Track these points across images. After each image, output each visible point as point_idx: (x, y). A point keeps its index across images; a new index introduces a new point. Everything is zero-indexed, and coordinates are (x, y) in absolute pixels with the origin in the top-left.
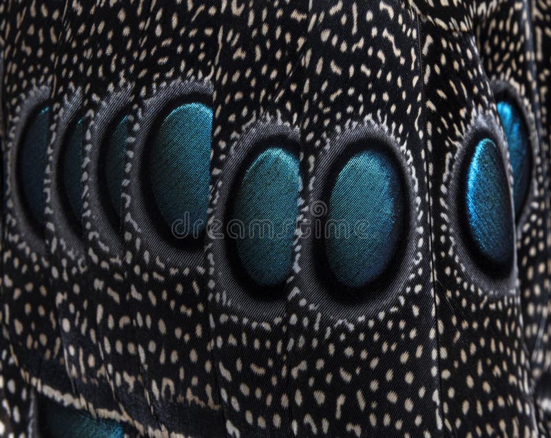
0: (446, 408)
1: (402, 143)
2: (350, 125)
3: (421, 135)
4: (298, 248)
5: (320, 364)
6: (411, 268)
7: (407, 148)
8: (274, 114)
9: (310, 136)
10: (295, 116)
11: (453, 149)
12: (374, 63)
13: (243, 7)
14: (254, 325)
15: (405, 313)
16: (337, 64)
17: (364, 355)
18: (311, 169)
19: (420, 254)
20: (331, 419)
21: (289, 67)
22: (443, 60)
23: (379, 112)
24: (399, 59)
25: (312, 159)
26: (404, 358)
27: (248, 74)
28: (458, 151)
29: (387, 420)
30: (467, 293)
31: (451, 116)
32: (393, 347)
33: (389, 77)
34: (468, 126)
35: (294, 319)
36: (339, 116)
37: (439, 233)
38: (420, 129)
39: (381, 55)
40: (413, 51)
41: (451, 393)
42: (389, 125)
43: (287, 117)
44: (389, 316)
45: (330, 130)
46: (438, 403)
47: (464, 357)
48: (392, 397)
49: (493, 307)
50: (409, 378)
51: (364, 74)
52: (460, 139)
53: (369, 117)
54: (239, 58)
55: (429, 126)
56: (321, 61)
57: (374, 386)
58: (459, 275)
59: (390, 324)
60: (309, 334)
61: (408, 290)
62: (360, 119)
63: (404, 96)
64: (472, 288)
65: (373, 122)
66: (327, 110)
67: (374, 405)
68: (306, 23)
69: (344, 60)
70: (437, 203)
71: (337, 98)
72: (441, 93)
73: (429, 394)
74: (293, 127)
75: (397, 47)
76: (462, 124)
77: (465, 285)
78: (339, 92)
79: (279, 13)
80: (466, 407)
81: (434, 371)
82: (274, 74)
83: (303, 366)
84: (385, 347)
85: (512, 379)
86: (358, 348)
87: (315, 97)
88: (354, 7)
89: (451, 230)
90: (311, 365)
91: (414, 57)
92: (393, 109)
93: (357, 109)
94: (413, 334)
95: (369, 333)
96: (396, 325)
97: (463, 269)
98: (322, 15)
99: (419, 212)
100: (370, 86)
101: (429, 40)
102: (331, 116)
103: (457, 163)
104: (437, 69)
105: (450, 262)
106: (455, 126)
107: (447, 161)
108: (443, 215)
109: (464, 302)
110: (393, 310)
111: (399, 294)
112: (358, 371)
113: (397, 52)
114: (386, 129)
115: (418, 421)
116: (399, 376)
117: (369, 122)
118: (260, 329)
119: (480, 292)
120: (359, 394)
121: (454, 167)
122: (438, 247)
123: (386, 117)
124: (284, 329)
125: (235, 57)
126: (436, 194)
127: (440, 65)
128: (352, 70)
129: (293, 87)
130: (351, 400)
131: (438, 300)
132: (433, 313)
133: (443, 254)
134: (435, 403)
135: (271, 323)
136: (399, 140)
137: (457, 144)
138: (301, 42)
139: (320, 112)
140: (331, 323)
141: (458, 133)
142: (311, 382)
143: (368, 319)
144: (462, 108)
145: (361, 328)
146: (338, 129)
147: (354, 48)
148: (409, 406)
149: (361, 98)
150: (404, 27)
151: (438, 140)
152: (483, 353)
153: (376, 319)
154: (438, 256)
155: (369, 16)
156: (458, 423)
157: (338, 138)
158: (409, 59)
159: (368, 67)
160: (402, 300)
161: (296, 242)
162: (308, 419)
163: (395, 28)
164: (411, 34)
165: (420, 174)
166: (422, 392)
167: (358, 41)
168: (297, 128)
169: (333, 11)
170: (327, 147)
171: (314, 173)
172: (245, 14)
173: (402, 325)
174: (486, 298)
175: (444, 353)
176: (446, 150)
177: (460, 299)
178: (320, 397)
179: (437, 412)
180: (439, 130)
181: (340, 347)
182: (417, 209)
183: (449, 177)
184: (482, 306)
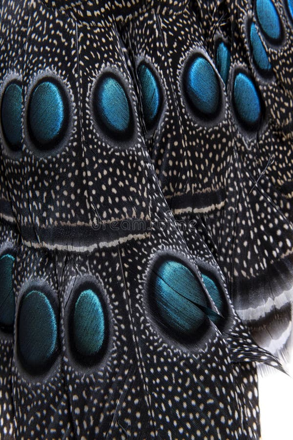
0: (91, 199)
1: (64, 79)
2: (40, 72)
3: (76, 76)
4: (23, 127)
5: (36, 178)
6: (71, 134)
7: (67, 81)
8: (13, 70)
9: (26, 78)
10: (21, 70)
11: (91, 82)
12: (52, 45)
13: (6, 28)
14: (14, 162)
15: (69, 155)
16: (37, 47)
17: (52, 174)
18: (25, 92)
19: (75, 128)
20: (42, 203)
21: (20, 51)
22: (88, 43)
23: (53, 66)
24: (64, 43)
25: (26, 88)
26: (70, 175)
27: (5, 55)
28: (94, 82)
29: (63, 203)
30: (101, 147)
31: (91, 67)
32: (65, 170)
33: (58, 51)
34: (99, 71)
35: (25, 159)
36: (35, 69)
37: (85, 119)
38: (76, 73)
39: (55, 42)
40: (72, 40)
41: (94, 192)
42: (57, 71)
43: (18, 71)
44: (61, 156)
45: (32, 75)
46: (87, 196)
47: (100, 176)
48: (65, 193)
49: (118, 154)
50: (72, 184)
51: (47, 50)
52: (95, 77)
53: (48, 68)
54: (3, 50)
55: (81, 72)
56: (31, 47)
57: (58, 188)
58: (95, 138)
59: (62, 160)
60: (31, 165)
61: (70, 144)
62: (44, 69)
63: (66, 58)
64: (104, 144)
65: (49, 70)
66: (31, 67)
67: (58, 197)
68: (26, 32)
69: (39, 45)
70: (84, 105)
71: (35, 61)
72: (86, 58)
73: (82, 192)
74: (19, 75)
75: (64, 38)
76: (96, 70)
77: (99, 143)
78: (36, 59)
79: (17, 29)
80: (102, 199)
81: (84, 182)
82: (14, 54)
83: (31, 180)
84: (61, 170)
85: (132, 189)
86: (50, 171)
87: (28, 62)
88: (45, 23)
89: (91, 118)
90: (33, 179)
91: (73, 42)
92: (60, 64)
93: (43, 65)
94: (73, 164)
95: (54, 164)
96: (65, 160)
97: (98, 135)
98: (33, 28)
99: (74, 110)
100: (49, 55)
101: (82, 35)
102: (33, 69)
103: (93, 87)
104: (85, 47)
105: (91, 132)
106: (93, 71)
107: (89, 87)
108: (87, 111)
109: (99, 151)
110: (63, 153)
111: (66, 146)
112: (51, 181)
113: (63, 40)
114: (56, 73)
115: (78, 204)
116: (68, 184)
117: (48, 70)
118: (16, 164)
119: (108, 147)
120: (52, 191)
121: (92, 89)
122: (85, 125)
123: (56, 68)
124: (24, 163)
125: (2, 49)
126: (84, 102)
127: (86, 45)
128: (42, 49)
129: (21, 59)
130: (49, 194)
131: (85, 149)
132: (83, 155)
133: (87, 129)
134: (86, 196)
135: (19, 161)
136: (63, 77)
137: (93, 79)
138: (24, 40)
139: (29, 68)
140: (38, 159)
141: (94, 74)
142: (34, 187)
143: (52, 157)
144: (96, 63)
145: (50, 161)
146: (35, 74)
147: (43, 40)
148: (73, 197)
149: (45, 60)
150: (68, 30)
151: (85, 78)
152: (112, 175)
153: (56, 157)
154: (85, 129)
155: (51, 26)
156: (98, 206)
157: (35, 78)
158: (70, 43)
159: (49, 47)
160: (67, 149)
161: (22, 124)
162: (34, 203)
163: (63, 30)
164: (72, 33)
165: (75, 93)
166: (79, 191)
167: (45, 37)
168: (21, 76)
169: (37, 26)
170: (31, 82)
171: (26, 94)
172: (6, 31)
173: (68, 160)
174: (112, 149)
175: (89, 174)
176: (89, 82)
177: (97, 149)
178: (38, 193)
179: (87, 200)
180: (85, 74)
181: (43, 170)
182: (74, 108)
183: (90, 94)
184: (110, 153)
